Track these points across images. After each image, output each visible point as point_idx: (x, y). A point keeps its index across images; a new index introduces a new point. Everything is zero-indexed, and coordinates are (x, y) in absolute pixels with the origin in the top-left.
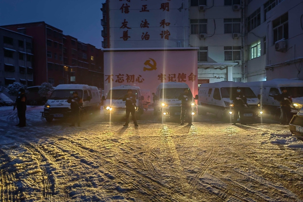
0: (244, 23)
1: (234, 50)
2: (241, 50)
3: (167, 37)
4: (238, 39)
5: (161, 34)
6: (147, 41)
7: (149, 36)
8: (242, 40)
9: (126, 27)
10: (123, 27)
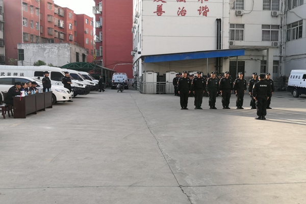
1: (272, 30)
2: (279, 30)
3: (205, 14)
4: (277, 16)
5: (198, 10)
6: (183, 17)
7: (186, 11)
8: (282, 18)
9: (160, 0)
10: (158, 0)
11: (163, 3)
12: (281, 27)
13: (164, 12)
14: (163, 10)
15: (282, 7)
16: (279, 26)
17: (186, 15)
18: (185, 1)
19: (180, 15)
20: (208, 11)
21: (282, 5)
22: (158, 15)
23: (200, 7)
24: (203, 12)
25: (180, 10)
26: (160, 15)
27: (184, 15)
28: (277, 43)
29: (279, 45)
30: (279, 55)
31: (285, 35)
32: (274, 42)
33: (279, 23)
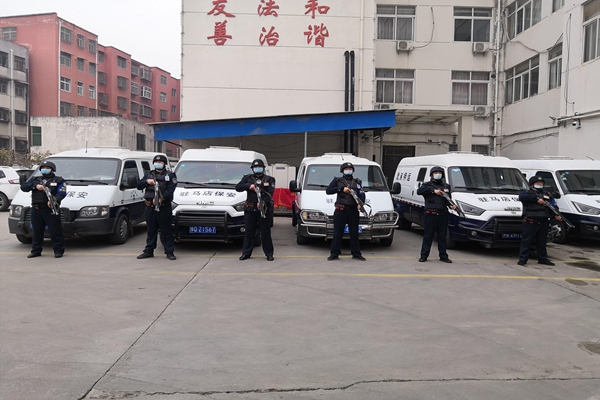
1: (474, 81)
2: (489, 83)
4: (484, 54)
7: (277, 36)
8: (495, 58)
9: (221, 12)
10: (216, 11)
11: (227, 19)
12: (494, 76)
13: (230, 37)
15: (495, 35)
16: (488, 73)
18: (276, 15)
21: (495, 31)
22: (218, 44)
26: (222, 44)
27: (274, 44)
28: (483, 109)
29: (487, 112)
30: (489, 133)
31: (502, 93)
32: (476, 106)
33: (489, 68)
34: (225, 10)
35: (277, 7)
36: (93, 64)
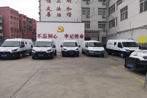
0: (107, 10)
1: (103, 23)
2: (106, 24)
3: (70, 16)
4: (105, 18)
5: (67, 14)
6: (60, 17)
7: (61, 15)
8: (107, 19)
9: (49, 10)
10: (48, 10)
11: (50, 11)
12: (107, 22)
13: (51, 15)
14: (50, 14)
17: (61, 16)
18: (60, 10)
19: (58, 16)
20: (71, 14)
22: (48, 17)
23: (68, 13)
24: (69, 15)
25: (58, 14)
26: (49, 16)
27: (60, 16)
28: (105, 29)
29: (106, 30)
30: (106, 34)
31: (109, 26)
32: (103, 29)
33: (105, 21)
34: (50, 9)
35: (61, 9)
36: (18, 18)
